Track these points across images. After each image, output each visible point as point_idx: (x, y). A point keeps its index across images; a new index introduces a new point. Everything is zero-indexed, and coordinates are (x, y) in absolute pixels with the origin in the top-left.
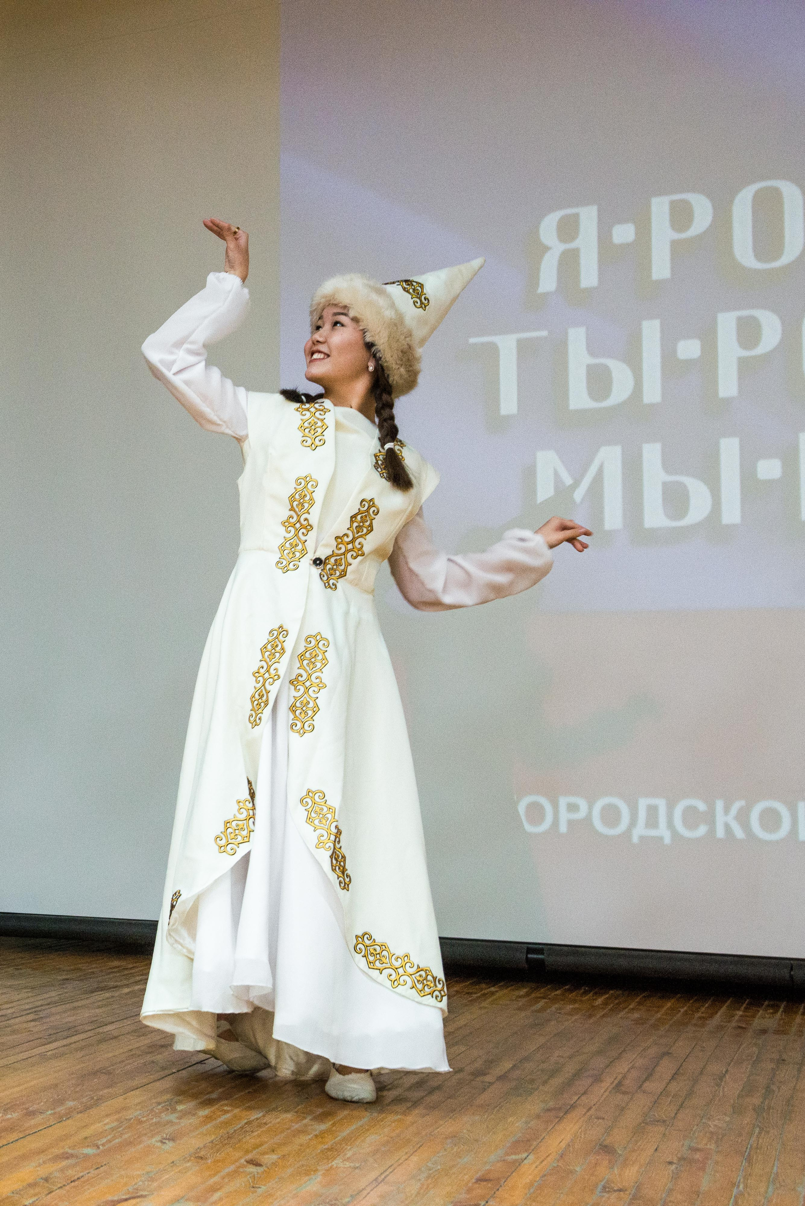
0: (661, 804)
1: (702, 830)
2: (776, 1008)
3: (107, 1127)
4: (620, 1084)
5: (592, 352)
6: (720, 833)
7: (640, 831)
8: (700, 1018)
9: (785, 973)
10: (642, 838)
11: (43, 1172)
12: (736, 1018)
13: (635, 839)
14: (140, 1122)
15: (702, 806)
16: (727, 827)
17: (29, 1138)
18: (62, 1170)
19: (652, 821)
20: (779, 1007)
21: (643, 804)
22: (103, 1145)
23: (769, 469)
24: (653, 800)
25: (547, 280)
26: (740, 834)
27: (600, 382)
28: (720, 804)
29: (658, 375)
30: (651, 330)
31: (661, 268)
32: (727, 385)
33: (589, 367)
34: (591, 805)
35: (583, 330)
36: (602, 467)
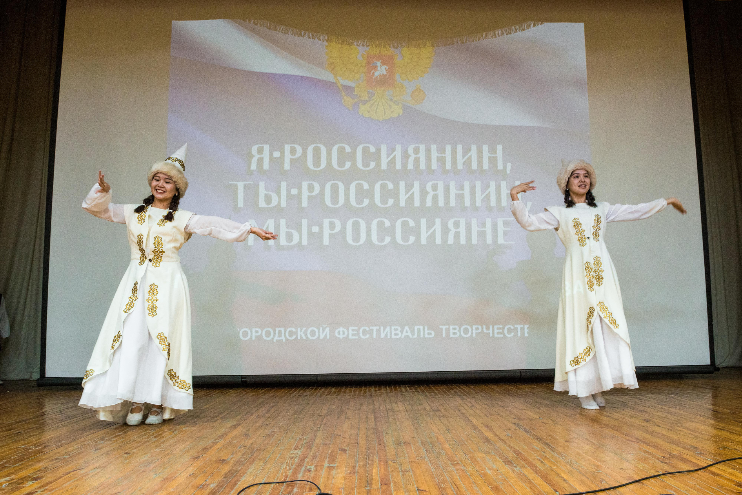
0: (283, 330)
1: (294, 337)
2: (312, 389)
3: (75, 448)
4: (258, 415)
5: (266, 190)
6: (299, 338)
7: (276, 338)
8: (290, 394)
9: (315, 378)
10: (277, 340)
12: (300, 393)
15: (294, 330)
16: (301, 336)
19: (280, 335)
23: (315, 229)
24: (280, 329)
25: (254, 166)
26: (304, 338)
27: (268, 199)
28: (299, 329)
29: (285, 198)
30: (284, 185)
31: (287, 166)
32: (305, 204)
33: (265, 194)
34: (262, 331)
35: (264, 183)
36: (268, 225)
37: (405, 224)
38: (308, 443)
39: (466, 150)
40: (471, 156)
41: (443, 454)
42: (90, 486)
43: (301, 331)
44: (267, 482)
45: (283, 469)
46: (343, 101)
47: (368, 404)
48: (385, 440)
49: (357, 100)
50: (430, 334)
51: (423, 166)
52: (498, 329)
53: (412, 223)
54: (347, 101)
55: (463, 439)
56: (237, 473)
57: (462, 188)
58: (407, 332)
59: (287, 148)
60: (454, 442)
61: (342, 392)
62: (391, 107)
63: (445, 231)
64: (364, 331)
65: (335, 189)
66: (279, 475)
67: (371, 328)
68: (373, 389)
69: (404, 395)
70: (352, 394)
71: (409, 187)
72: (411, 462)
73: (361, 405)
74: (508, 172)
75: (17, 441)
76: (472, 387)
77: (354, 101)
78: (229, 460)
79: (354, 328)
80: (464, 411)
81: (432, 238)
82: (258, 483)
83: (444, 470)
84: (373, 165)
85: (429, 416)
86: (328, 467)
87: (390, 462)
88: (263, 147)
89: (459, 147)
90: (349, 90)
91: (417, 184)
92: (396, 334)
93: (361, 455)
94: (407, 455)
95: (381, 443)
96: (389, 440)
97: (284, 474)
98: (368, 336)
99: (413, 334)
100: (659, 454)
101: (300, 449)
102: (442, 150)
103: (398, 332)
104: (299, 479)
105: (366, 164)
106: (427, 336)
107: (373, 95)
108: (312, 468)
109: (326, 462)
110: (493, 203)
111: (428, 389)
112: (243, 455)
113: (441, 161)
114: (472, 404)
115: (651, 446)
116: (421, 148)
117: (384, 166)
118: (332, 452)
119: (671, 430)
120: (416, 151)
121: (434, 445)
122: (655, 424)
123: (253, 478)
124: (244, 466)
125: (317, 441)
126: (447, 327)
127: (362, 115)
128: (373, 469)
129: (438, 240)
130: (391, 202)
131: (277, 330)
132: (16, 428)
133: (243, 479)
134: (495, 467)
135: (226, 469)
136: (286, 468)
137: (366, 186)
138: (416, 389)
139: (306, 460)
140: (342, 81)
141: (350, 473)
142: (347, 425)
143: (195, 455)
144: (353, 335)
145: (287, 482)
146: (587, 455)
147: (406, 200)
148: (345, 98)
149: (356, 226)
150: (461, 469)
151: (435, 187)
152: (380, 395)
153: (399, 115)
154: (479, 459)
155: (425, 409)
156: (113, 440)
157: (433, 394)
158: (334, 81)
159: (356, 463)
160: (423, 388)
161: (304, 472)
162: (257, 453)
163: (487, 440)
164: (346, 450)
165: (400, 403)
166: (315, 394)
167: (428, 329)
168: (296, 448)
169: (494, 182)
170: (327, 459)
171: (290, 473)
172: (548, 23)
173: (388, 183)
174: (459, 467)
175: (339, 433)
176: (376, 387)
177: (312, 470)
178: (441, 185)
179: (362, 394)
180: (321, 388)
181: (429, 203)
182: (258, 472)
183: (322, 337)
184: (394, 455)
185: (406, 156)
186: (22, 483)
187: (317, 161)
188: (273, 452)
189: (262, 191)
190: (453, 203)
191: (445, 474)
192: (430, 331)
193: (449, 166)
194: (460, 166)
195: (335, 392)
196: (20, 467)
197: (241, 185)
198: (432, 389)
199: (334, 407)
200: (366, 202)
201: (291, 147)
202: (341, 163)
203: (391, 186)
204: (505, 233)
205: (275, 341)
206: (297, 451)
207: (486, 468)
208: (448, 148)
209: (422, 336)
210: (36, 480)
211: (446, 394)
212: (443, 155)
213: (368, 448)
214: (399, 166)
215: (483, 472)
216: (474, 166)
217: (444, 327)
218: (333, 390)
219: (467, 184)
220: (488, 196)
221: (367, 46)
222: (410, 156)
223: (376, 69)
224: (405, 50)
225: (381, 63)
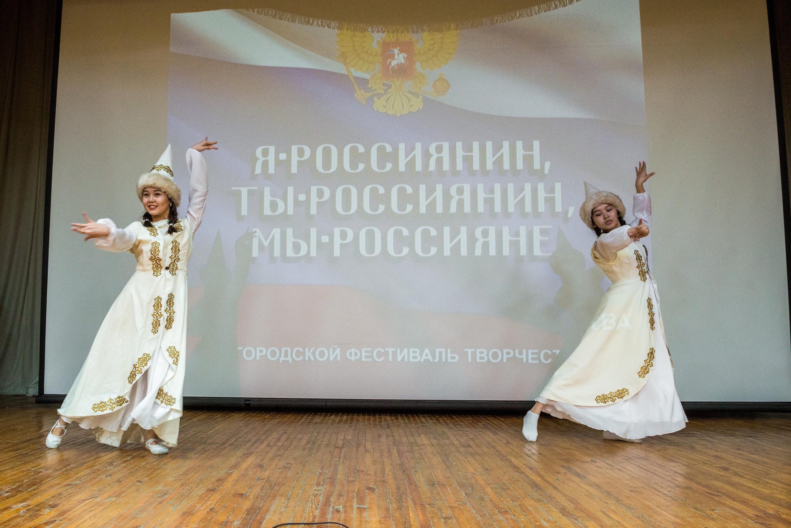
0: (289, 349)
1: (301, 358)
2: (321, 415)
3: (85, 473)
4: (269, 444)
5: (271, 196)
6: (307, 359)
7: (282, 358)
8: (297, 420)
9: (323, 404)
11: (59, 491)
12: (308, 419)
14: (99, 470)
15: (301, 350)
16: (309, 357)
17: (54, 480)
18: (66, 490)
19: (286, 356)
20: (322, 415)
22: (83, 480)
23: (325, 239)
24: (286, 349)
25: (258, 170)
26: (312, 359)
27: (274, 206)
28: (307, 349)
29: (292, 204)
30: (291, 190)
31: (294, 169)
32: (313, 210)
33: (271, 201)
34: (267, 350)
35: (269, 188)
36: (274, 235)
37: (426, 233)
38: (331, 478)
39: (497, 148)
40: (502, 154)
41: (486, 498)
42: (108, 516)
43: (309, 352)
44: (294, 522)
45: (309, 507)
46: (356, 96)
47: (387, 436)
48: (416, 479)
49: (371, 94)
50: (453, 358)
51: (446, 167)
52: (533, 353)
53: (433, 232)
54: (360, 94)
55: (506, 483)
56: (259, 510)
57: (492, 191)
58: (427, 355)
59: (294, 149)
60: (497, 486)
61: (355, 420)
62: (409, 100)
63: (472, 240)
64: (379, 352)
65: (347, 194)
66: (306, 515)
67: (387, 349)
68: (388, 418)
69: (425, 426)
70: (366, 423)
71: (430, 191)
72: (451, 508)
73: (380, 436)
74: (546, 171)
75: (26, 463)
76: (502, 420)
77: (368, 95)
78: (248, 494)
79: (366, 349)
80: (499, 448)
81: (456, 248)
82: (286, 523)
83: (491, 518)
84: (389, 166)
85: (460, 452)
86: (358, 508)
87: (427, 506)
88: (268, 149)
89: (489, 145)
90: (363, 82)
91: (439, 188)
92: (415, 357)
93: (393, 496)
94: (444, 499)
95: (411, 482)
96: (420, 479)
97: (311, 514)
98: (382, 359)
99: (434, 358)
100: (751, 512)
101: (323, 485)
102: (468, 148)
103: (417, 354)
104: (328, 521)
105: (381, 165)
106: (449, 360)
107: (389, 87)
108: (341, 508)
109: (355, 503)
110: (528, 208)
111: (452, 421)
112: (262, 489)
113: (468, 160)
114: (507, 440)
115: (737, 501)
116: (444, 146)
117: (402, 168)
118: (358, 490)
119: (758, 482)
120: (439, 149)
121: (473, 488)
122: (736, 474)
123: (278, 516)
124: (265, 502)
125: (339, 477)
126: (473, 350)
127: (377, 110)
128: (409, 514)
129: (464, 252)
130: (409, 208)
131: (283, 349)
132: (23, 448)
133: (267, 517)
134: (551, 518)
135: (247, 505)
136: (312, 507)
137: (381, 190)
138: (437, 420)
139: (331, 498)
140: (355, 73)
141: (385, 517)
142: (368, 459)
143: (211, 486)
144: (366, 357)
145: (317, 523)
146: (661, 509)
147: (427, 206)
148: (358, 91)
149: (370, 235)
150: (512, 519)
151: (460, 191)
152: (399, 425)
153: (419, 108)
154: (530, 508)
155: (453, 445)
156: (123, 465)
157: (458, 426)
158: (346, 74)
159: (389, 506)
160: (445, 419)
161: (333, 513)
162: (276, 488)
163: (535, 485)
164: (374, 489)
165: (423, 436)
166: (326, 421)
167: (451, 353)
168: (318, 484)
169: (529, 185)
170: (355, 499)
171: (317, 512)
173: (407, 186)
174: (508, 516)
175: (362, 468)
176: (391, 416)
177: (341, 510)
178: (467, 188)
179: (378, 424)
180: (330, 415)
181: (453, 209)
182: (283, 510)
183: (332, 358)
184: (430, 498)
185: (427, 155)
186: (40, 510)
187: (327, 164)
188: (294, 487)
189: (267, 197)
190: (481, 208)
191: (494, 524)
192: (453, 355)
193: (476, 166)
194: (489, 166)
195: (346, 421)
196: (34, 492)
197: (245, 191)
198: (456, 420)
199: (349, 438)
200: (382, 208)
201: (298, 148)
202: (354, 165)
203: (409, 190)
204: (542, 244)
205: (281, 362)
206: (319, 488)
207: (541, 519)
208: (476, 146)
209: (444, 360)
210: (53, 508)
211: (474, 427)
212: (470, 154)
213: (398, 488)
214: (419, 167)
215: (538, 523)
216: (506, 166)
217: (470, 351)
218: (345, 417)
219: (497, 187)
220: (523, 200)
221: (383, 32)
222: (432, 155)
223: (393, 58)
224: (426, 35)
225: (399, 50)
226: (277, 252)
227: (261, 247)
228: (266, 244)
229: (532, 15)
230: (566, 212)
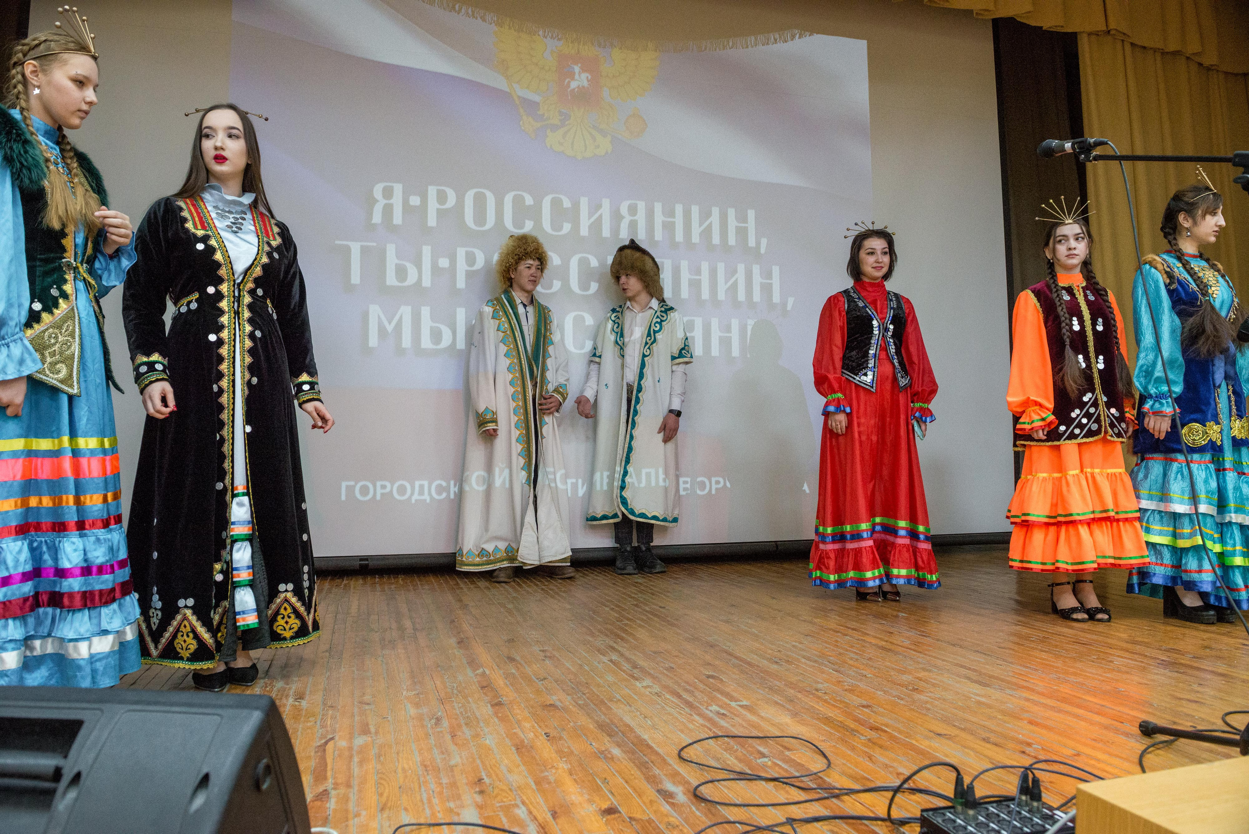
0: (426, 483)
1: (444, 495)
5: (398, 257)
6: (452, 496)
7: (416, 497)
10: (416, 500)
13: (413, 501)
15: (444, 484)
19: (421, 493)
21: (417, 484)
24: (422, 482)
25: (377, 217)
27: (401, 273)
28: (452, 483)
29: (429, 273)
30: (427, 251)
31: (432, 221)
32: (461, 283)
33: (396, 264)
34: (392, 485)
35: (394, 246)
36: (401, 317)
39: (705, 215)
40: (711, 224)
46: (521, 124)
49: (542, 124)
51: (641, 234)
54: (528, 123)
57: (698, 272)
59: (432, 191)
62: (594, 139)
74: (763, 250)
77: (539, 125)
84: (567, 227)
88: (392, 187)
89: (695, 210)
90: (531, 106)
102: (670, 212)
105: (556, 225)
107: (568, 117)
110: (741, 296)
113: (669, 228)
116: (639, 207)
117: (584, 231)
120: (633, 210)
127: (551, 148)
130: (594, 287)
137: (556, 260)
140: (521, 92)
148: (525, 117)
153: (607, 151)
158: (508, 90)
169: (742, 266)
172: (819, 35)
173: (591, 257)
178: (667, 265)
185: (617, 217)
187: (480, 215)
189: (391, 260)
190: (685, 293)
193: (678, 237)
194: (695, 239)
197: (355, 248)
200: (556, 285)
201: (438, 190)
202: (518, 222)
203: (594, 262)
208: (679, 209)
212: (672, 220)
214: (605, 232)
216: (716, 240)
219: (705, 267)
220: (735, 285)
221: (559, 40)
222: (623, 217)
223: (573, 79)
224: (616, 53)
225: (581, 68)
226: (407, 341)
227: (382, 332)
228: (390, 328)
229: (747, 47)
230: (784, 305)
